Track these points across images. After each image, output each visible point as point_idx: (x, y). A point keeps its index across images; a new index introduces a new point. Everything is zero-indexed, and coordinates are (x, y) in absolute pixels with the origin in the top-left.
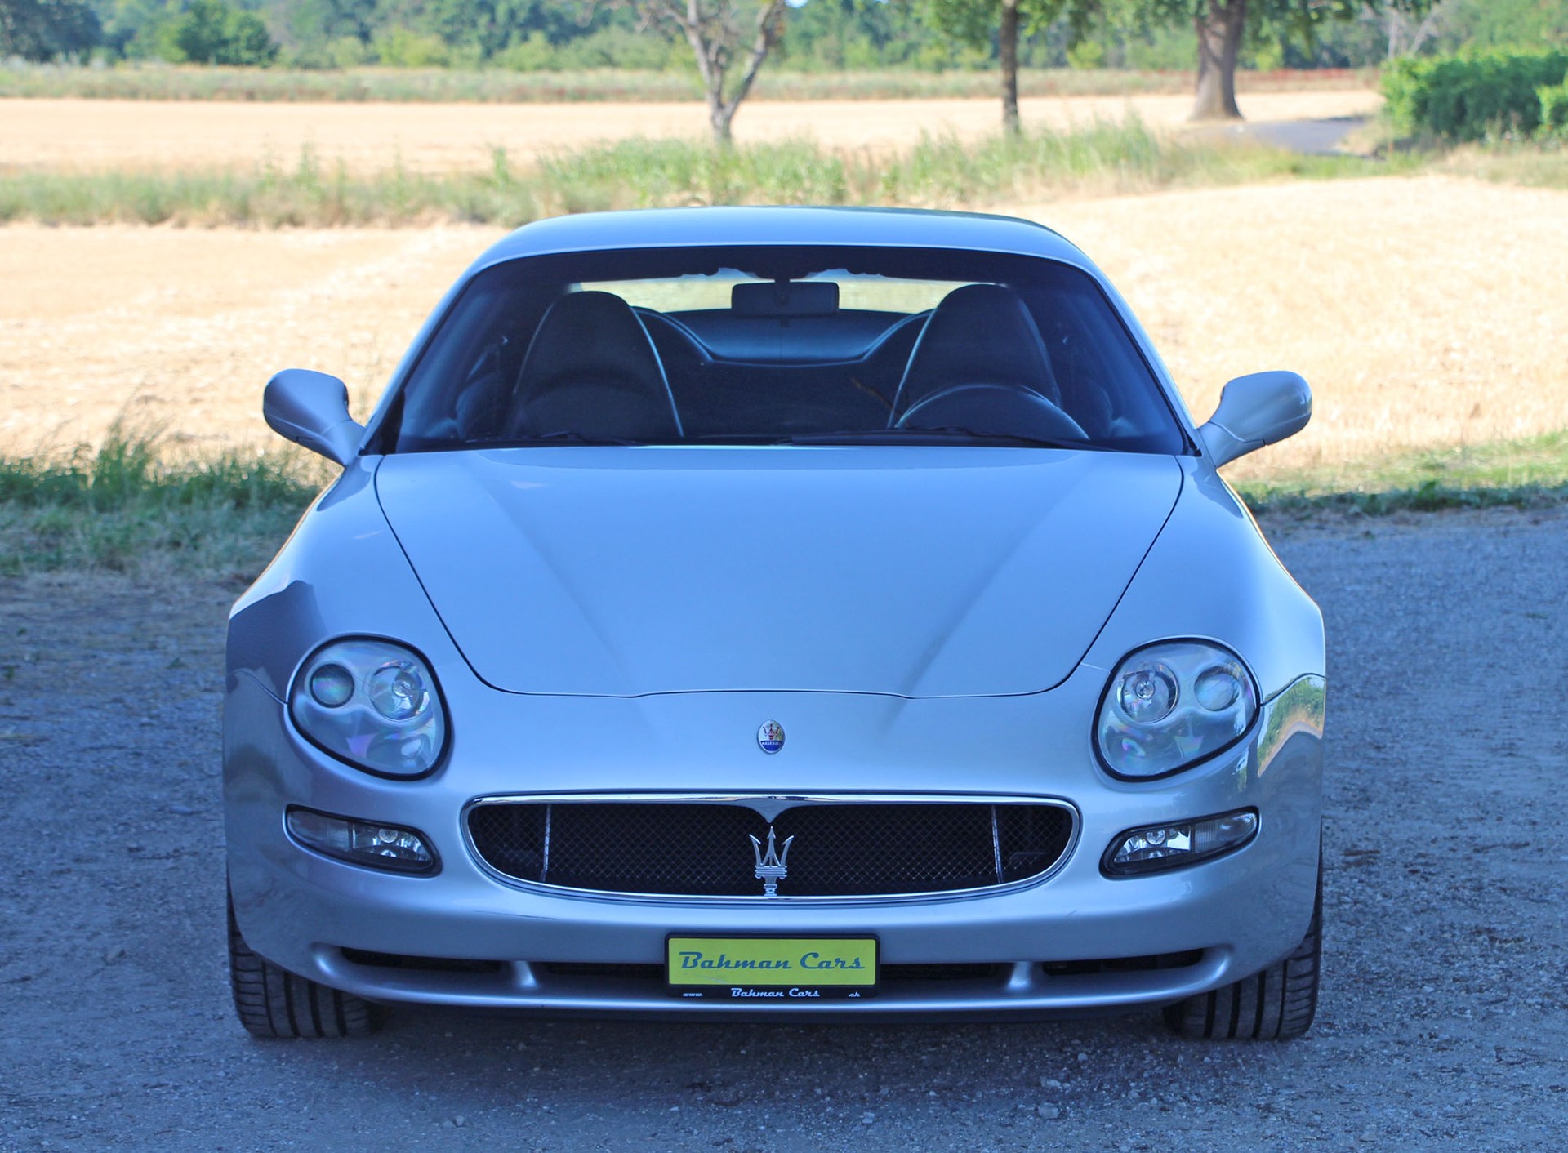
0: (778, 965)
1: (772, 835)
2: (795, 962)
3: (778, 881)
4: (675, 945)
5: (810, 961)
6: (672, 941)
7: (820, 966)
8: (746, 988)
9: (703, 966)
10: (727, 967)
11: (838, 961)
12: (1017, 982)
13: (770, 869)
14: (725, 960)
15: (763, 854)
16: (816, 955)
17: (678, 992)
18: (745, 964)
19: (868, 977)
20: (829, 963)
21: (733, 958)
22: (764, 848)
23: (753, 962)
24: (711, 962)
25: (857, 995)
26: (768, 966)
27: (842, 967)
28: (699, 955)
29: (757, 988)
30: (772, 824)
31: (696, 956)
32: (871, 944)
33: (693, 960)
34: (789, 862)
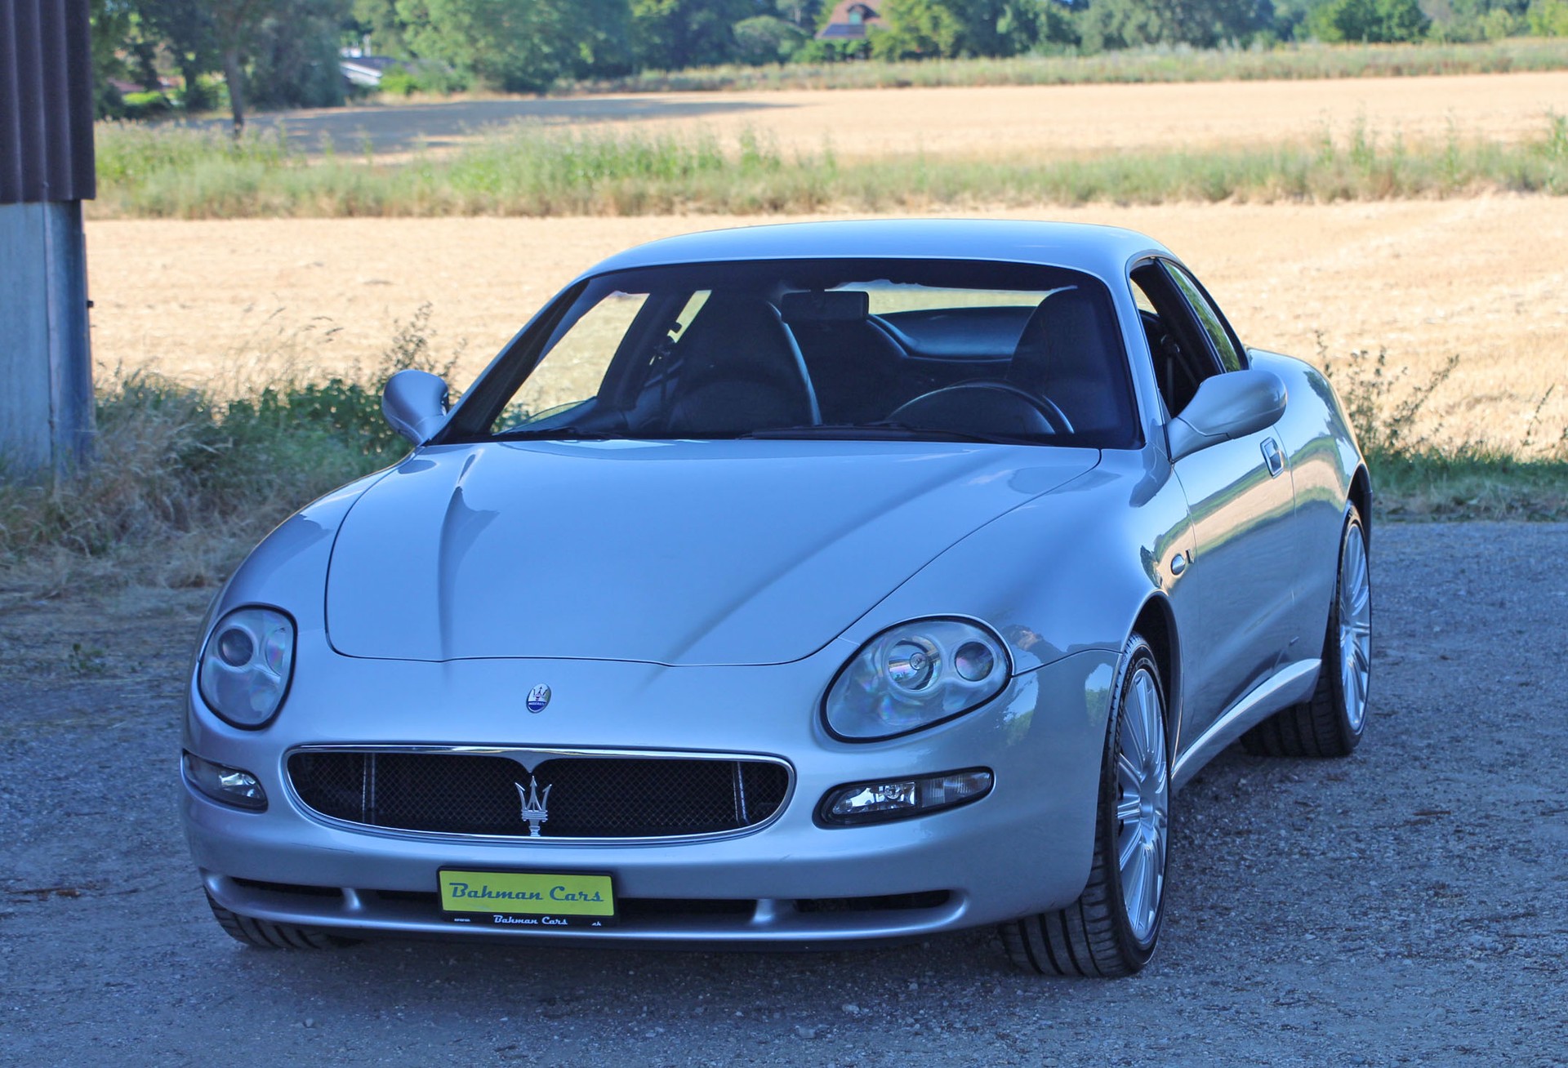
0: (532, 896)
1: (534, 784)
2: (546, 894)
3: (540, 823)
4: (445, 876)
5: (557, 893)
6: (442, 874)
7: (567, 898)
8: (506, 916)
9: (469, 895)
10: (490, 896)
11: (581, 894)
12: (761, 917)
13: (533, 813)
14: (487, 892)
15: (527, 800)
16: (562, 889)
17: (450, 917)
18: (504, 895)
19: (607, 908)
20: (573, 896)
21: (494, 889)
22: (528, 794)
23: (510, 894)
24: (476, 892)
25: (599, 924)
26: (523, 897)
27: (585, 899)
28: (466, 886)
29: (516, 916)
30: (532, 774)
31: (463, 887)
32: (607, 880)
33: (461, 890)
34: (547, 808)
